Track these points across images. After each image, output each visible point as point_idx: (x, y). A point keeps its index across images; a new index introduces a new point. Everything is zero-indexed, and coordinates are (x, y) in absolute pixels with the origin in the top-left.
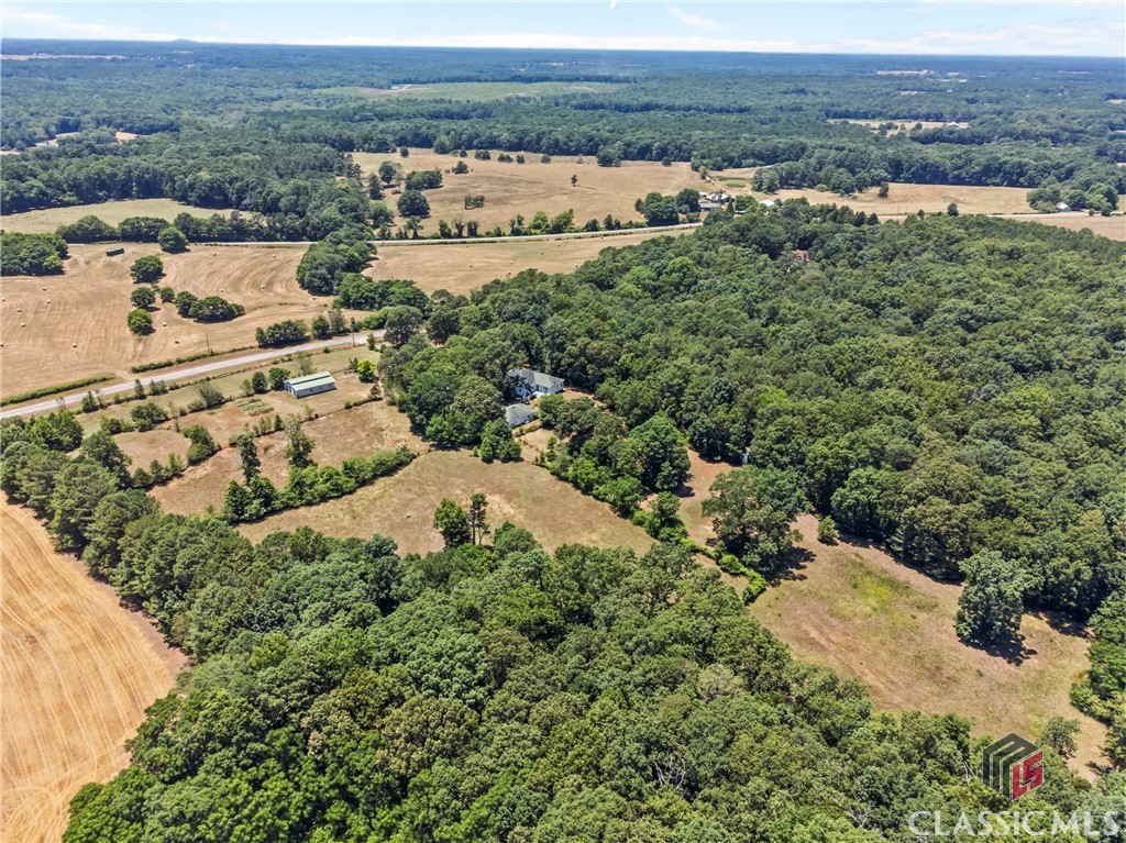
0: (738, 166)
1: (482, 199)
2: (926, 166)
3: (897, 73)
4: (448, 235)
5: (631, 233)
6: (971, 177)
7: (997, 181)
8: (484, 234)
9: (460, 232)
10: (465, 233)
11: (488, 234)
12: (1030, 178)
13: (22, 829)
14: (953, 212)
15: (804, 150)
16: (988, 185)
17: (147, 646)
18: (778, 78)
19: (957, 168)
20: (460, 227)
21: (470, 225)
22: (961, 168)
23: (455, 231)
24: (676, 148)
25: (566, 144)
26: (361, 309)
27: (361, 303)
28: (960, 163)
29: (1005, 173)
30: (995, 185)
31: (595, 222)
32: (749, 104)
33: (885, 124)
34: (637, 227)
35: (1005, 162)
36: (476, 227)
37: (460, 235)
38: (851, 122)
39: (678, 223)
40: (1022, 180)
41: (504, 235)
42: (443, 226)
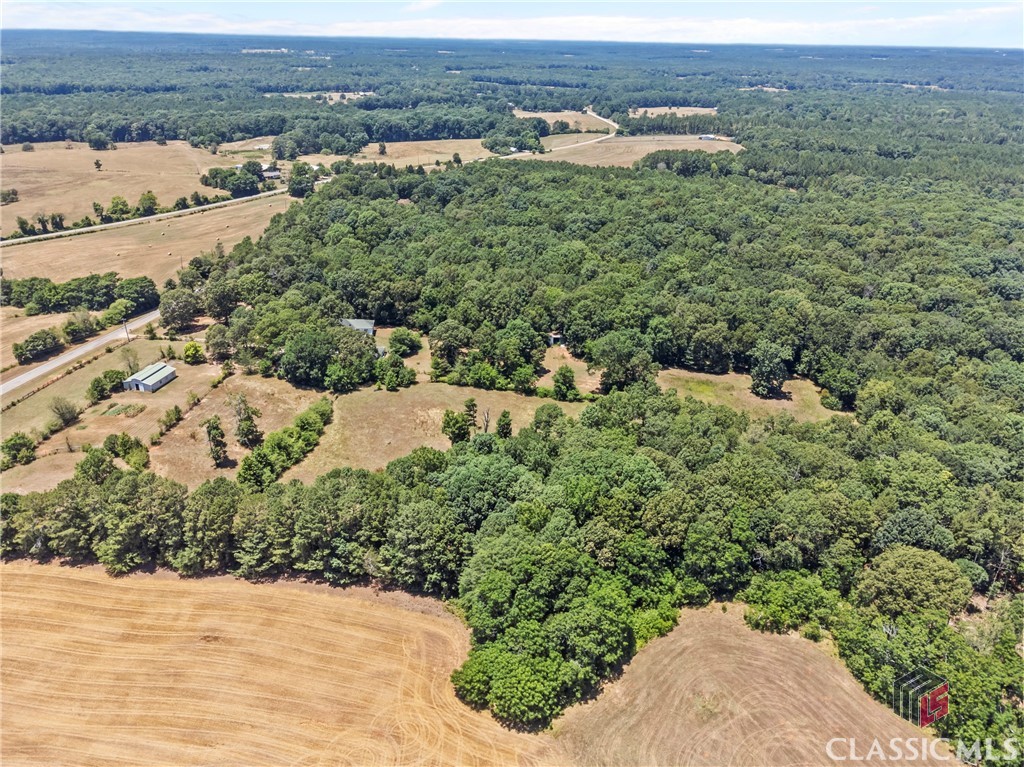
0: (231, 140)
1: (15, 193)
2: (391, 127)
3: (259, 51)
4: (32, 232)
5: (225, 206)
6: (427, 134)
7: (446, 135)
8: (70, 225)
9: (44, 227)
10: (50, 227)
11: (76, 225)
12: (467, 131)
13: (424, 730)
14: (458, 160)
15: (284, 121)
16: (440, 139)
17: (325, 597)
18: (184, 57)
19: (415, 127)
20: (43, 222)
21: (53, 218)
22: (417, 127)
23: (38, 226)
24: (157, 128)
25: (24, 130)
26: (65, 311)
27: (65, 305)
28: (415, 123)
29: (450, 129)
30: (445, 138)
31: (184, 200)
32: (173, 82)
33: (315, 96)
34: (224, 200)
35: (447, 121)
36: (61, 220)
37: (46, 231)
38: (286, 95)
39: (258, 192)
40: (462, 133)
41: (95, 224)
42: (22, 224)
